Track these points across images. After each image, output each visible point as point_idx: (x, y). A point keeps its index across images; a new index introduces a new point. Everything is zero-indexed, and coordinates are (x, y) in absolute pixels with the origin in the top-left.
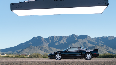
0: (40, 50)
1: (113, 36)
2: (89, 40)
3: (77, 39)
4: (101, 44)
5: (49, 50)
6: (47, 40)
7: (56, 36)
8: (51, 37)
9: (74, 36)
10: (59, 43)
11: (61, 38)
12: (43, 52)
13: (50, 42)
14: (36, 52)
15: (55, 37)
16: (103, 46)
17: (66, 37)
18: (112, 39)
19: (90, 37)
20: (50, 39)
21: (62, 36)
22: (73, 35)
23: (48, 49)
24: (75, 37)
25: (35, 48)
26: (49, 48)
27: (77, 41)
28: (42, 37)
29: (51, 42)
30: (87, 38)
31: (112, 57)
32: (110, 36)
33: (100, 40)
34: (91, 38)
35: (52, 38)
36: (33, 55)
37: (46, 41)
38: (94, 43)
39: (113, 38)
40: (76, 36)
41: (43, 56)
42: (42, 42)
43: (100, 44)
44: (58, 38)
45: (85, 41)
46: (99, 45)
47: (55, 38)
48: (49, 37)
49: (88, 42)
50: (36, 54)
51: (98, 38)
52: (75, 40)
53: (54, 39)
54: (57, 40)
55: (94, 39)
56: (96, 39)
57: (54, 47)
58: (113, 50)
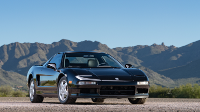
1: (163, 44)
5: (3, 79)
7: (21, 44)
8: (8, 46)
9: (66, 44)
10: (28, 61)
11: (34, 48)
13: (7, 58)
15: (18, 46)
17: (46, 45)
18: (160, 51)
19: (105, 46)
20: (5, 51)
21: (35, 44)
22: (63, 41)
24: (69, 46)
26: (4, 73)
29: (9, 57)
30: (98, 49)
32: (154, 45)
33: (130, 54)
34: (109, 49)
35: (10, 49)
39: (163, 50)
40: (71, 43)
44: (27, 49)
47: (19, 49)
51: (124, 50)
53: (17, 50)
54: (24, 55)
55: (116, 52)
56: (120, 51)
57: (16, 71)
58: (163, 80)
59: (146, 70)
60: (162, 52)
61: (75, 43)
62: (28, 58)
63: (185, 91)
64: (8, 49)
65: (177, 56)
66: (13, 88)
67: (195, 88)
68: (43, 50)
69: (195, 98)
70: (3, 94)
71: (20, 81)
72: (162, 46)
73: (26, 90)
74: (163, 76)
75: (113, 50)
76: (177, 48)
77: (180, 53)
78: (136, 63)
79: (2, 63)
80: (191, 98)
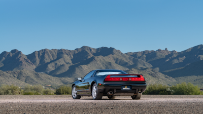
0: (16, 79)
1: (166, 49)
2: (117, 59)
3: (92, 55)
4: (142, 66)
5: (35, 79)
6: (31, 57)
7: (50, 51)
8: (39, 52)
9: (86, 50)
10: (56, 64)
11: (60, 53)
12: (23, 82)
13: (38, 62)
14: (8, 83)
15: (47, 52)
16: (145, 69)
17: (70, 51)
18: (164, 55)
19: (119, 51)
20: (37, 56)
21: (61, 50)
22: (83, 47)
23: (33, 77)
24: (89, 52)
25: (6, 74)
26: (36, 74)
27: (92, 59)
28: (20, 52)
29: (40, 61)
30: (112, 53)
31: (167, 92)
32: (159, 50)
33: (139, 58)
34: (122, 53)
35: (41, 54)
36: (3, 90)
37: (29, 61)
38: (127, 63)
39: (167, 54)
40: (90, 49)
41: (22, 90)
42: (21, 62)
43: (140, 66)
44: (55, 54)
45: (109, 59)
46: (137, 68)
47: (48, 54)
48: (34, 53)
49: (116, 62)
50: (10, 88)
51: (134, 55)
52: (89, 57)
53: (46, 56)
54: (52, 59)
55: (128, 56)
56: (131, 56)
57: (46, 73)
58: (166, 79)
59: (153, 71)
60: (166, 56)
61: (94, 49)
62: (56, 62)
63: (181, 89)
64: (39, 54)
65: (178, 59)
66: (44, 87)
67: (189, 86)
68: (68, 55)
69: (188, 94)
70: (36, 91)
71: (49, 81)
72: (166, 51)
73: (54, 88)
74: (167, 76)
75: (125, 55)
76: (178, 53)
77: (181, 57)
78: (144, 65)
79: (34, 67)
80: (186, 94)
